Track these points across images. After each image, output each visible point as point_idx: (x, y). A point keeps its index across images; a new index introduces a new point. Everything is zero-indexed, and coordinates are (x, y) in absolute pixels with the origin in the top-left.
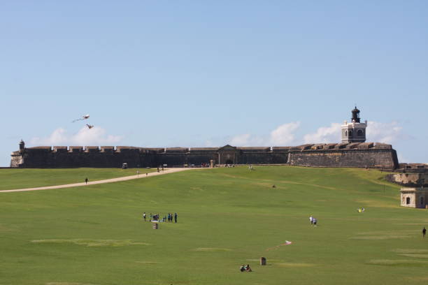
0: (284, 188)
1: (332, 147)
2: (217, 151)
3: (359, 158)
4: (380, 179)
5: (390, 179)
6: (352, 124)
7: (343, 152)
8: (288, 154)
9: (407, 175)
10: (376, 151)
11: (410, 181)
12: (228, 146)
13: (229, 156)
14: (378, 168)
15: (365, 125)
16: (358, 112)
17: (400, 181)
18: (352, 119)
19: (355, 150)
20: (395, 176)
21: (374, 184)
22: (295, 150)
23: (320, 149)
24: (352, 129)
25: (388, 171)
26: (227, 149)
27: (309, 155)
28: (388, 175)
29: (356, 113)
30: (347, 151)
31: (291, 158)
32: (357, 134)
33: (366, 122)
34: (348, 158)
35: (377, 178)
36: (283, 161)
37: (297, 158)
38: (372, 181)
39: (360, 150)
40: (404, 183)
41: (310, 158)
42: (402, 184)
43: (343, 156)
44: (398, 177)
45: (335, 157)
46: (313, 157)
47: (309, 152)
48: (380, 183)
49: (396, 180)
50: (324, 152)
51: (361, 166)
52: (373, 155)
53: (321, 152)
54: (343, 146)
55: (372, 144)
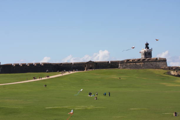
0: (124, 79)
1: (139, 60)
2: (86, 64)
3: (152, 64)
4: (164, 73)
5: (169, 73)
6: (146, 50)
7: (144, 62)
8: (119, 64)
9: (177, 72)
10: (159, 61)
11: (178, 74)
12: (90, 61)
13: (91, 66)
14: (162, 69)
15: (151, 50)
16: (148, 44)
17: (173, 74)
18: (146, 48)
19: (149, 61)
20: (171, 72)
21: (163, 76)
22: (122, 62)
23: (133, 61)
24: (146, 52)
25: (167, 70)
26: (90, 63)
27: (129, 64)
28: (167, 72)
29: (147, 45)
30: (146, 62)
31: (120, 66)
32: (148, 54)
33: (152, 48)
34: (146, 65)
35: (163, 73)
36: (117, 67)
37: (123, 66)
39: (152, 61)
40: (176, 75)
42: (174, 75)
43: (144, 64)
44: (172, 73)
45: (141, 64)
47: (128, 63)
48: (165, 75)
49: (172, 74)
50: (136, 62)
51: (152, 68)
52: (158, 63)
53: (134, 62)
54: (143, 60)
55: (157, 58)
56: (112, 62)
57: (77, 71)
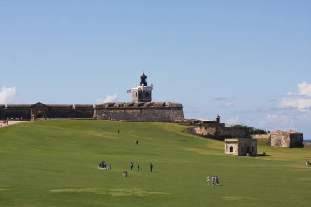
0: (117, 138)
1: (132, 105)
2: (30, 107)
3: (155, 114)
4: (183, 131)
5: (192, 131)
6: (142, 87)
7: (141, 109)
8: (94, 110)
9: (206, 129)
10: (169, 108)
11: (209, 133)
12: (39, 103)
13: (39, 112)
14: (177, 122)
15: (151, 88)
16: (146, 77)
17: (200, 133)
18: (141, 83)
19: (151, 108)
20: (196, 129)
21: (183, 136)
22: (100, 108)
23: (121, 107)
24: (141, 91)
25: (187, 125)
26: (39, 106)
27: (112, 111)
28: (188, 129)
29: (144, 78)
30: (144, 109)
31: (96, 114)
32: (145, 95)
33: (152, 85)
34: (145, 114)
35: (181, 130)
36: (90, 116)
37: (102, 114)
38: (179, 133)
39: (156, 108)
40: (204, 134)
41: (113, 114)
42: (202, 135)
43: (141, 113)
44: (198, 130)
45: (135, 113)
46: (116, 113)
47: (112, 109)
48: (185, 135)
49: (197, 132)
50: (125, 109)
51: (157, 120)
52: (167, 112)
53: (123, 109)
54: (140, 105)
55: (165, 103)
56: (78, 107)
57: (17, 120)
